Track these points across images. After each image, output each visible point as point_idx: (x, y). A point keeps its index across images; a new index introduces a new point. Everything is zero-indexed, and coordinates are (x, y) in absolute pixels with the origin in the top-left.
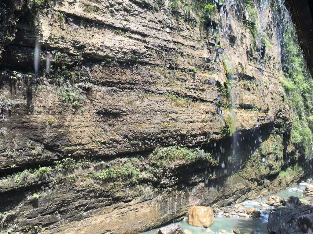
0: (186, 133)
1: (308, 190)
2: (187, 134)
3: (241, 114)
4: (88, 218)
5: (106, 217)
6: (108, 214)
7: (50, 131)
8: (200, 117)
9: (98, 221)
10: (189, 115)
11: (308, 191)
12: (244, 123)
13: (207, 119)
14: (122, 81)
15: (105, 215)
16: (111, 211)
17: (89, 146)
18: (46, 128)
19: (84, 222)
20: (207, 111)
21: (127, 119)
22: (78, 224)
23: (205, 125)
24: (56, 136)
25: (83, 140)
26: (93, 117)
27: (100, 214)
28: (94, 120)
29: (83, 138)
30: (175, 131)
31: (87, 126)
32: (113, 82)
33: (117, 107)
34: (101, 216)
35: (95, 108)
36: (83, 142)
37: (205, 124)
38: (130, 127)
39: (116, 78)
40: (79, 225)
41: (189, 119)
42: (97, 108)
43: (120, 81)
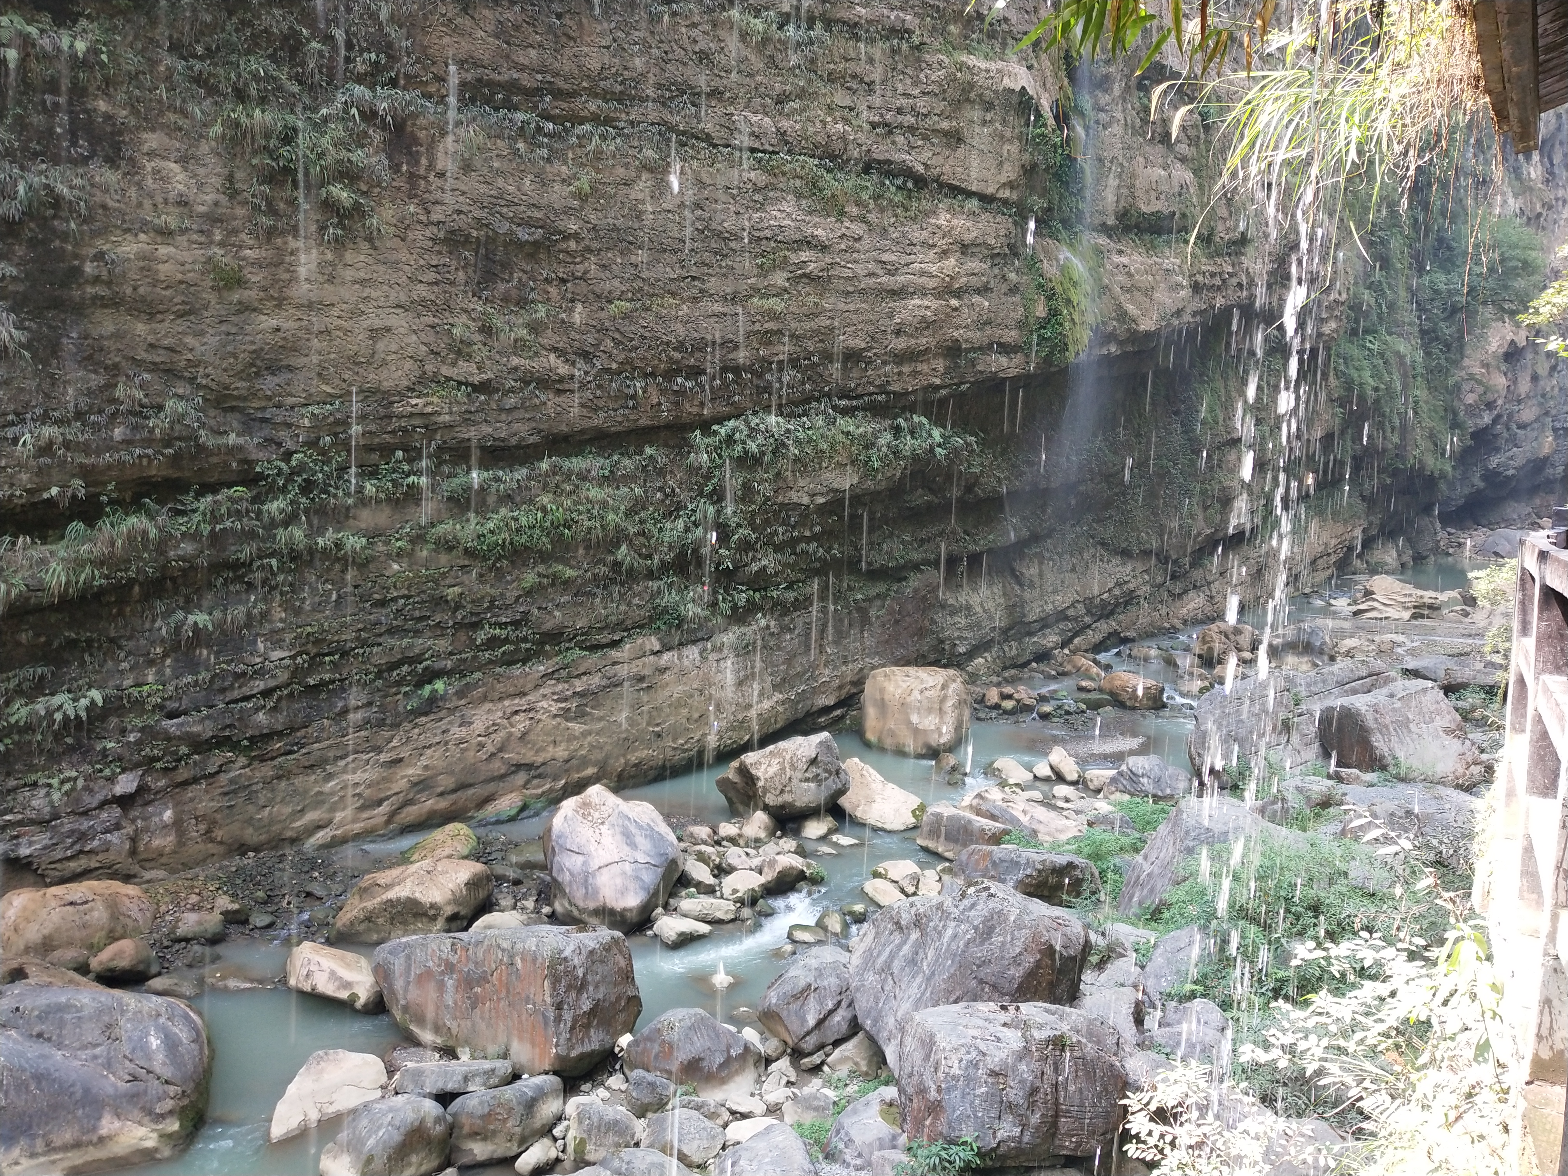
0: (864, 345)
1: (1374, 600)
2: (871, 348)
3: (1124, 260)
4: (432, 717)
5: (509, 711)
6: (516, 701)
7: (224, 328)
8: (933, 269)
9: (479, 726)
10: (885, 257)
11: (1375, 604)
12: (1133, 302)
13: (964, 280)
14: (561, 84)
15: (507, 703)
16: (530, 686)
17: (414, 401)
18: (206, 314)
19: (416, 731)
20: (968, 238)
21: (585, 273)
22: (393, 737)
23: (956, 309)
24: (254, 351)
25: (384, 374)
26: (422, 262)
27: (484, 698)
28: (431, 276)
29: (384, 363)
30: (816, 332)
31: (398, 306)
32: (512, 87)
33: (539, 215)
34: (488, 706)
35: (434, 217)
36: (385, 384)
37: (954, 302)
38: (603, 315)
39: (526, 62)
40: (395, 743)
41: (884, 279)
42: (441, 218)
43: (549, 78)
